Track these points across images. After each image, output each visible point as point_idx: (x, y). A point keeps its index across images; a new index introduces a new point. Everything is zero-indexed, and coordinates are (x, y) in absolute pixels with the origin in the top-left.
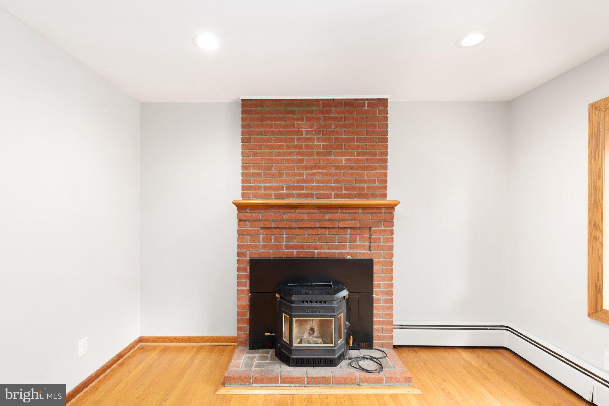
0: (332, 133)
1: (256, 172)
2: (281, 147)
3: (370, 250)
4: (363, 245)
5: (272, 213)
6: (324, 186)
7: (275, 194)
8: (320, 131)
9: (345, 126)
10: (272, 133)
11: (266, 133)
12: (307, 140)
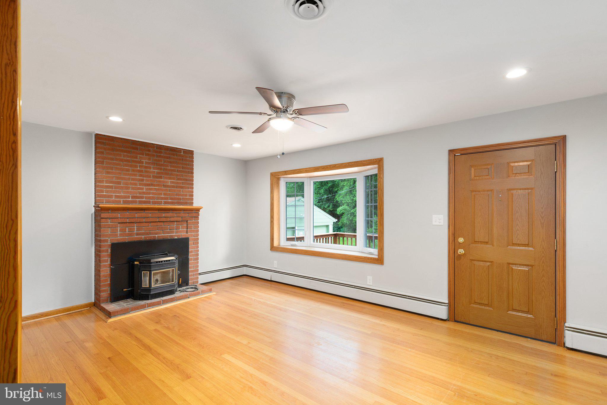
0: (162, 165)
1: (109, 185)
2: (128, 170)
3: (187, 233)
4: (183, 231)
5: (127, 214)
6: (157, 197)
7: (123, 200)
8: (155, 163)
9: (170, 162)
10: (122, 160)
11: (116, 159)
12: (146, 167)
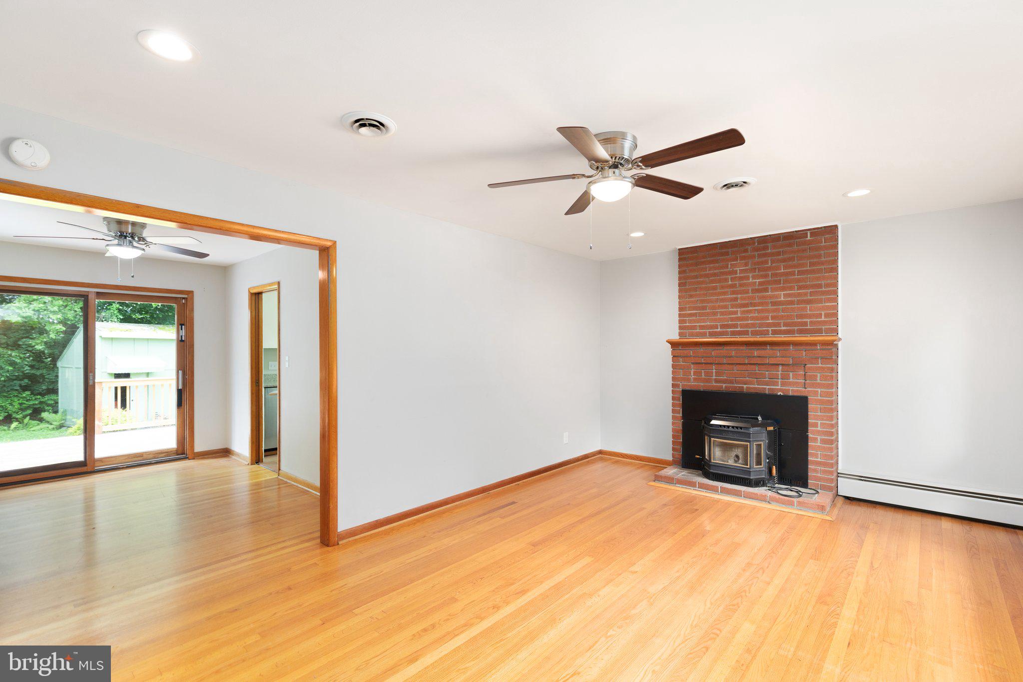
0: (769, 269)
1: (692, 313)
2: (715, 288)
3: (805, 388)
4: (797, 383)
5: (702, 349)
6: (760, 323)
7: (709, 332)
8: (755, 269)
9: (784, 260)
10: (707, 276)
11: (701, 276)
12: (741, 278)
